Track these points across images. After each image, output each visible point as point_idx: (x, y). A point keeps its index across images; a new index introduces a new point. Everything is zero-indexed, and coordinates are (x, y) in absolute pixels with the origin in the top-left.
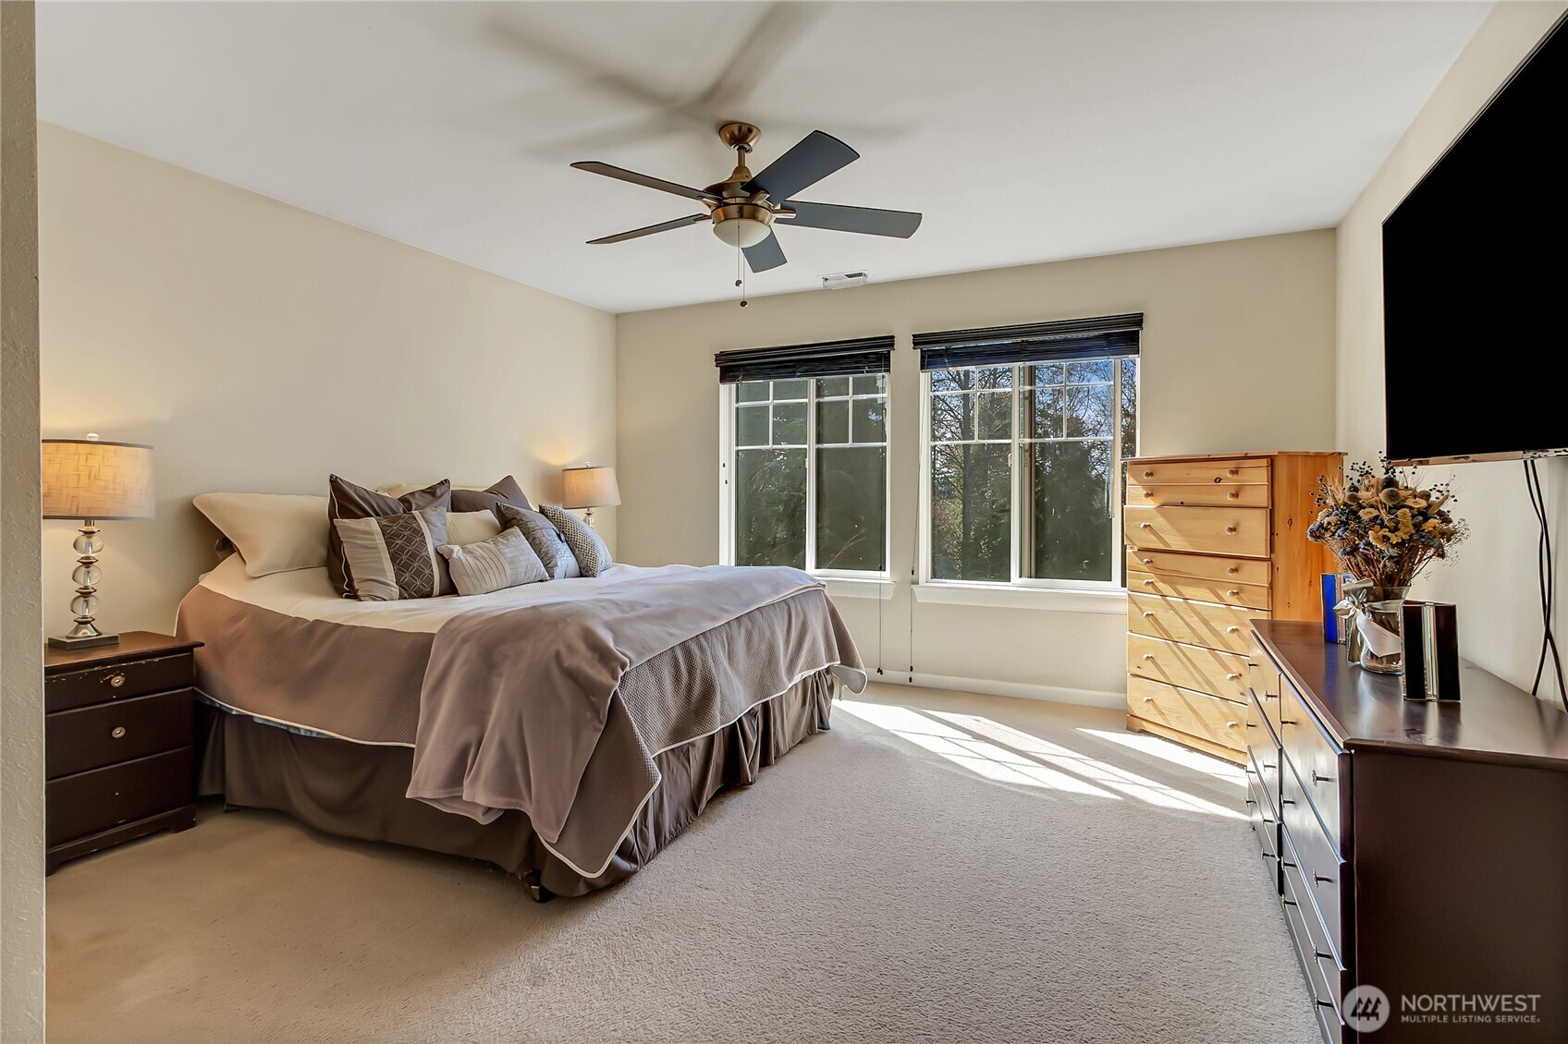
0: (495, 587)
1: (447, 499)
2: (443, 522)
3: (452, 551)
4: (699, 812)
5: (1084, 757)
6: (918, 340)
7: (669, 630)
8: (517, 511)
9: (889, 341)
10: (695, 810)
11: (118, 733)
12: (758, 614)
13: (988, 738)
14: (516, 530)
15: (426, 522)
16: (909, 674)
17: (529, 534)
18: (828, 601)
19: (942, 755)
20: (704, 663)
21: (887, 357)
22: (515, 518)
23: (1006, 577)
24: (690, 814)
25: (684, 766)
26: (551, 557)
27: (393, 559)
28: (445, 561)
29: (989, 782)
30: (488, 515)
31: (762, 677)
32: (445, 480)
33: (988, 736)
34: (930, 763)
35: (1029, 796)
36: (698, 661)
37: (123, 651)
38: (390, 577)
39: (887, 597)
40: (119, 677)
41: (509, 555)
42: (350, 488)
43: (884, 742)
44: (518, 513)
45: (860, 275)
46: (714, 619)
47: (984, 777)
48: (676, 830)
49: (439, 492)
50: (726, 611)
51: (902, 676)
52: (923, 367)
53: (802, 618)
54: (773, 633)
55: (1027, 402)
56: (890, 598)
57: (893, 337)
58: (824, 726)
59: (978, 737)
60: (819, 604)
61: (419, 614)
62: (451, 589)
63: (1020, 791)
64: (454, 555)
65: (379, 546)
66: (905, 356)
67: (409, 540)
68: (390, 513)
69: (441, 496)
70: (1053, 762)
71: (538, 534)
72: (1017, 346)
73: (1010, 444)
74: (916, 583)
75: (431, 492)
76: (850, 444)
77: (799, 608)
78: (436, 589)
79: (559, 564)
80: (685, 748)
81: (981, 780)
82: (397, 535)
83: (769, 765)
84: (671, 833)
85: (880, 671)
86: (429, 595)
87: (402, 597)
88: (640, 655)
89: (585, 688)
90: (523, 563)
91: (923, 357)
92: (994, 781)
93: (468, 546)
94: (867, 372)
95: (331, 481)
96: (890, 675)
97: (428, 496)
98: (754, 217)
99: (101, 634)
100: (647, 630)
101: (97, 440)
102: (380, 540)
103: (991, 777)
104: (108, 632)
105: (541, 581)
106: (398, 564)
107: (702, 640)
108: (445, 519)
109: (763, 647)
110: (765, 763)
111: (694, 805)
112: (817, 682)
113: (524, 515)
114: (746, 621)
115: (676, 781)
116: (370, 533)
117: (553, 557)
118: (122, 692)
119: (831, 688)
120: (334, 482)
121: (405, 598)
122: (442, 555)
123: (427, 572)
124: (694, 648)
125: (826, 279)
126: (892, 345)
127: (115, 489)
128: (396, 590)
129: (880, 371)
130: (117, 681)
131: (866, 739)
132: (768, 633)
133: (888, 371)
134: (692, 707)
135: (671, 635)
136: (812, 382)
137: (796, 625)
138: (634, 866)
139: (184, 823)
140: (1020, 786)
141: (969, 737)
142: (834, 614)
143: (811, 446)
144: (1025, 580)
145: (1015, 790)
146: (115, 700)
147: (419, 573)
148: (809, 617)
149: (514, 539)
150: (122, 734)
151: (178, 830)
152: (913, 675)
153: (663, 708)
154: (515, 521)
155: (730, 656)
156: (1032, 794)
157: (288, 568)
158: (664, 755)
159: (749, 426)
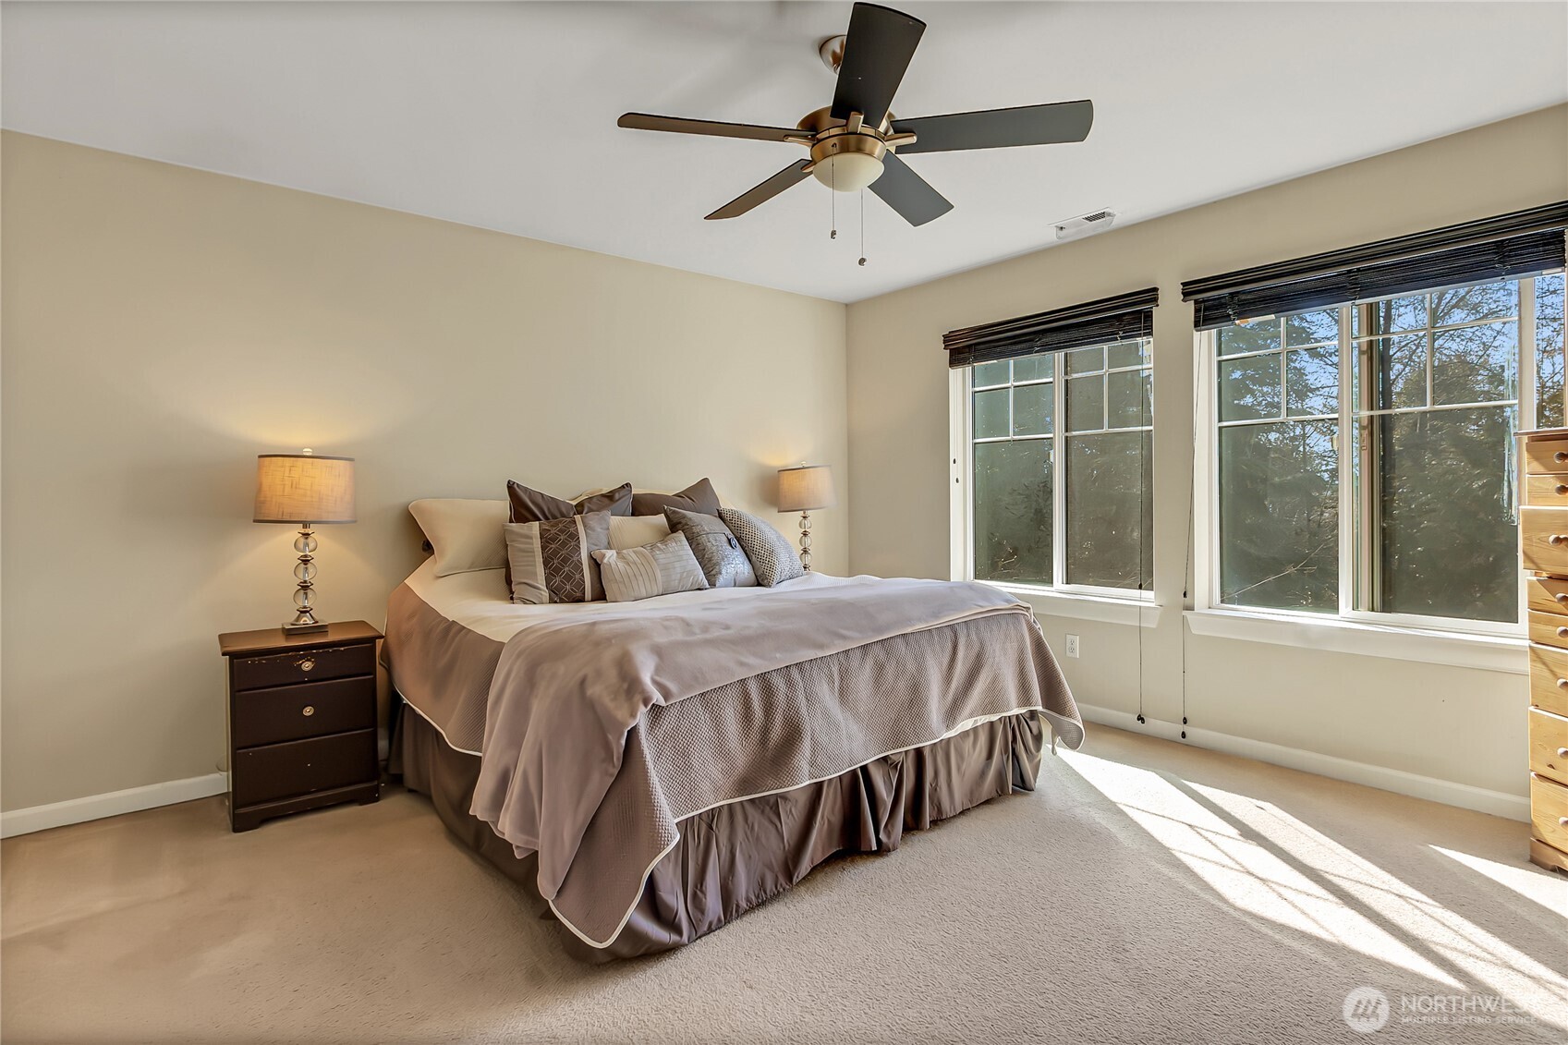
0: (644, 594)
1: (627, 503)
2: (605, 526)
3: (604, 556)
4: (795, 880)
5: (1424, 898)
6: (1189, 290)
7: (743, 659)
8: (684, 514)
9: (1151, 295)
10: (789, 878)
11: (308, 711)
12: (900, 643)
13: (1265, 839)
14: (680, 536)
15: (585, 526)
16: (1181, 728)
17: (693, 540)
18: (1031, 629)
19: (1178, 854)
20: (790, 701)
21: (1148, 316)
22: (680, 523)
23: (1333, 606)
24: (782, 880)
25: (772, 822)
26: (715, 564)
27: (546, 563)
28: (596, 565)
29: (1232, 911)
30: (661, 519)
31: (897, 721)
32: (626, 484)
33: (1267, 835)
34: (1153, 863)
35: (1289, 949)
36: (781, 699)
37: (331, 638)
38: (541, 583)
39: (1150, 623)
40: (310, 663)
41: (662, 561)
42: (525, 493)
43: (1100, 819)
44: (684, 517)
45: (1102, 215)
46: (821, 647)
47: (1225, 901)
48: (757, 897)
49: (617, 496)
50: (844, 638)
51: (1174, 729)
52: (1197, 324)
53: (976, 648)
54: (921, 668)
55: (1365, 358)
56: (1154, 626)
57: (1155, 290)
58: (1023, 785)
59: (1248, 834)
60: (1013, 632)
61: (517, 622)
62: (600, 596)
63: (1277, 937)
64: (605, 561)
65: (535, 549)
66: (1173, 312)
67: (564, 544)
68: (559, 515)
69: (620, 499)
70: (1360, 897)
71: (703, 539)
72: (1342, 278)
73: (1336, 419)
74: (1190, 608)
75: (610, 497)
76: (1105, 430)
77: (974, 637)
78: (588, 595)
79: (724, 572)
80: (772, 801)
81: (1220, 904)
82: (553, 540)
83: (922, 830)
84: (748, 900)
85: (1140, 718)
86: (581, 600)
87: (552, 601)
88: (689, 688)
89: (599, 724)
90: (678, 570)
91: (1197, 311)
92: (1240, 910)
93: (624, 551)
94: (1122, 338)
95: (508, 487)
96: (1154, 725)
97: (606, 501)
98: (859, 150)
99: (317, 622)
100: (708, 657)
101: (310, 454)
102: (537, 544)
103: (1240, 903)
104: (325, 619)
105: (699, 589)
106: (550, 568)
107: (795, 674)
108: (608, 523)
109: (902, 685)
110: (913, 824)
111: (789, 867)
112: (1013, 730)
113: (690, 519)
114: (878, 651)
115: (758, 839)
116: (530, 537)
117: (718, 564)
118: (313, 677)
119: (1038, 739)
120: (511, 486)
121: (556, 602)
122: (595, 560)
123: (577, 576)
124: (779, 683)
125: (1062, 228)
126: (1155, 300)
127: (312, 497)
128: (546, 594)
129: (1139, 335)
130: (307, 666)
131: (1078, 811)
132: (911, 667)
133: (1150, 334)
134: (769, 754)
135: (742, 664)
136: (1059, 356)
137: (966, 657)
138: (675, 938)
139: (369, 797)
140: (1283, 928)
141: (1234, 832)
142: (1040, 647)
143: (1058, 435)
144: (1364, 614)
145: (1270, 933)
146: (306, 682)
147: (569, 578)
148: (989, 649)
149: (674, 544)
150: (309, 714)
151: (362, 803)
152: (1187, 729)
153: (721, 751)
154: (680, 526)
155: (843, 694)
156: (1296, 945)
157: (469, 568)
158: (726, 810)
159: (987, 414)
